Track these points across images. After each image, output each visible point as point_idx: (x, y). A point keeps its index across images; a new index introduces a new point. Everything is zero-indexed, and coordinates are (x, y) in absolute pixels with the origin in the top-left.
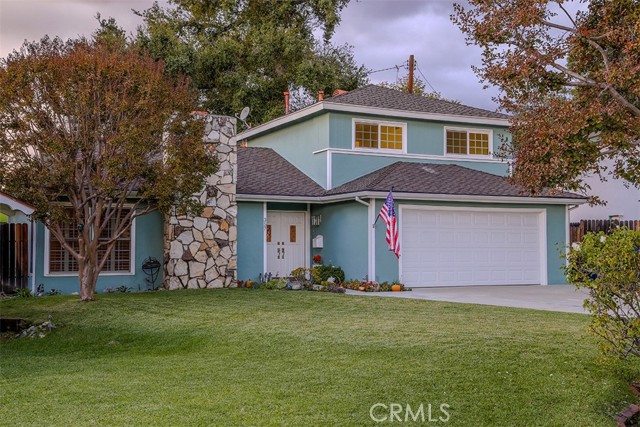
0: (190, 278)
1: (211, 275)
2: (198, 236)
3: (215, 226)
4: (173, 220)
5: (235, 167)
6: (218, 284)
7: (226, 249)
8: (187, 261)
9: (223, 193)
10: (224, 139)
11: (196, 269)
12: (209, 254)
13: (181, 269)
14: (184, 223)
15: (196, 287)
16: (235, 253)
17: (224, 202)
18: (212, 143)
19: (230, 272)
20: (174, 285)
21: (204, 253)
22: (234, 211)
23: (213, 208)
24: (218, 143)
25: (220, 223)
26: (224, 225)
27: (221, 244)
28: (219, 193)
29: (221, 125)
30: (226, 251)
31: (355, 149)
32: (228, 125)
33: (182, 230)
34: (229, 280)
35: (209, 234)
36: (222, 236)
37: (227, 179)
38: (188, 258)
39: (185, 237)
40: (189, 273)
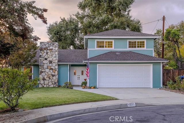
0: (45, 85)
1: (50, 84)
2: (47, 74)
3: (51, 71)
4: (40, 70)
5: (57, 55)
6: (52, 86)
7: (54, 77)
8: (44, 80)
9: (54, 62)
10: (54, 48)
11: (46, 82)
12: (50, 78)
13: (42, 82)
14: (43, 70)
15: (46, 87)
16: (57, 78)
17: (54, 65)
18: (51, 50)
19: (55, 83)
20: (40, 86)
21: (48, 78)
22: (57, 67)
23: (51, 66)
24: (52, 49)
25: (53, 70)
26: (54, 71)
27: (53, 76)
28: (53, 63)
29: (53, 45)
30: (54, 78)
31: (96, 49)
32: (55, 44)
33: (43, 72)
34: (55, 85)
35: (50, 73)
36: (53, 74)
37: (55, 59)
38: (44, 79)
39: (43, 74)
40: (44, 83)
